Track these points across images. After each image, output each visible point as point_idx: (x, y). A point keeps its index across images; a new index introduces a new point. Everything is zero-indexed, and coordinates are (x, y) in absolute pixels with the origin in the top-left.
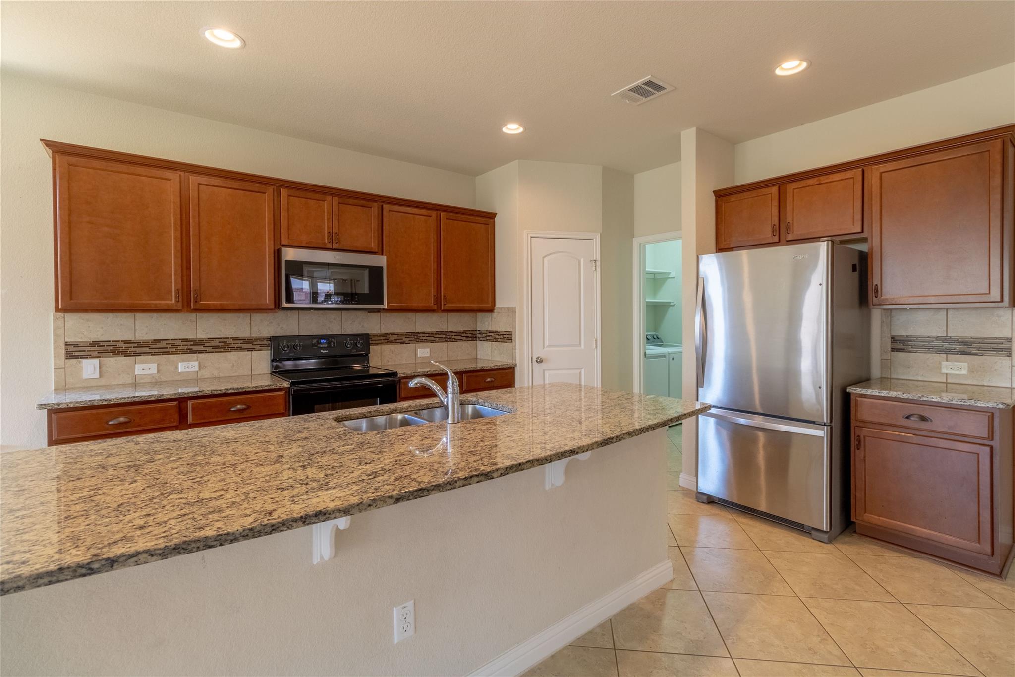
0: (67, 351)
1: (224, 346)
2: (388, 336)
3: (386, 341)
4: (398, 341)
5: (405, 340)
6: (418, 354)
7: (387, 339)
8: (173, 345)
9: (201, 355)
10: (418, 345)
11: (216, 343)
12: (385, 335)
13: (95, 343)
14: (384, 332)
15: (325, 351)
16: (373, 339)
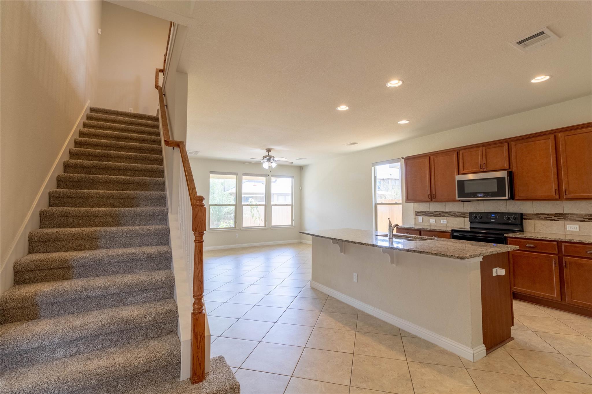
0: (416, 214)
1: (455, 215)
2: (539, 215)
3: (538, 218)
4: (548, 218)
5: (553, 218)
6: (566, 229)
7: (538, 216)
8: (440, 214)
9: (447, 218)
10: (566, 222)
11: (452, 214)
12: (537, 214)
13: (421, 212)
14: (535, 212)
15: (493, 220)
16: (528, 216)
